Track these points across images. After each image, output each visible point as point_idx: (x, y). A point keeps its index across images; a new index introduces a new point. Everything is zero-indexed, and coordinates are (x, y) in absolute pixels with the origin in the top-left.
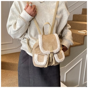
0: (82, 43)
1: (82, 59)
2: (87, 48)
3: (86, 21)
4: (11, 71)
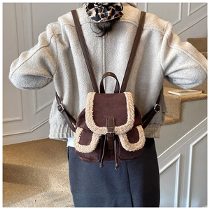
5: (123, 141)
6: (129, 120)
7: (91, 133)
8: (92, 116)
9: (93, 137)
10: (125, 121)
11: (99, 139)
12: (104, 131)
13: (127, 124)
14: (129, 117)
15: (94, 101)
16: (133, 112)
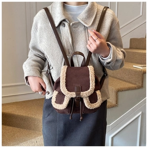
0: (140, 85)
1: (141, 113)
2: (146, 96)
3: (145, 49)
4: (21, 130)
5: (86, 102)
6: (91, 87)
7: (64, 96)
8: (65, 84)
9: (65, 99)
10: (88, 88)
11: (70, 101)
12: (73, 95)
13: (89, 91)
14: (91, 85)
15: (66, 73)
16: (94, 82)
